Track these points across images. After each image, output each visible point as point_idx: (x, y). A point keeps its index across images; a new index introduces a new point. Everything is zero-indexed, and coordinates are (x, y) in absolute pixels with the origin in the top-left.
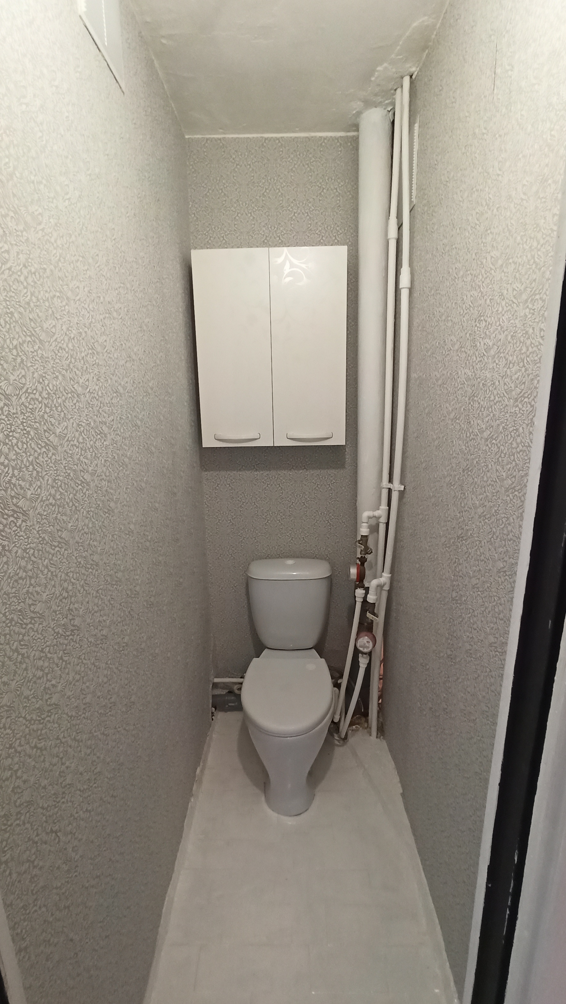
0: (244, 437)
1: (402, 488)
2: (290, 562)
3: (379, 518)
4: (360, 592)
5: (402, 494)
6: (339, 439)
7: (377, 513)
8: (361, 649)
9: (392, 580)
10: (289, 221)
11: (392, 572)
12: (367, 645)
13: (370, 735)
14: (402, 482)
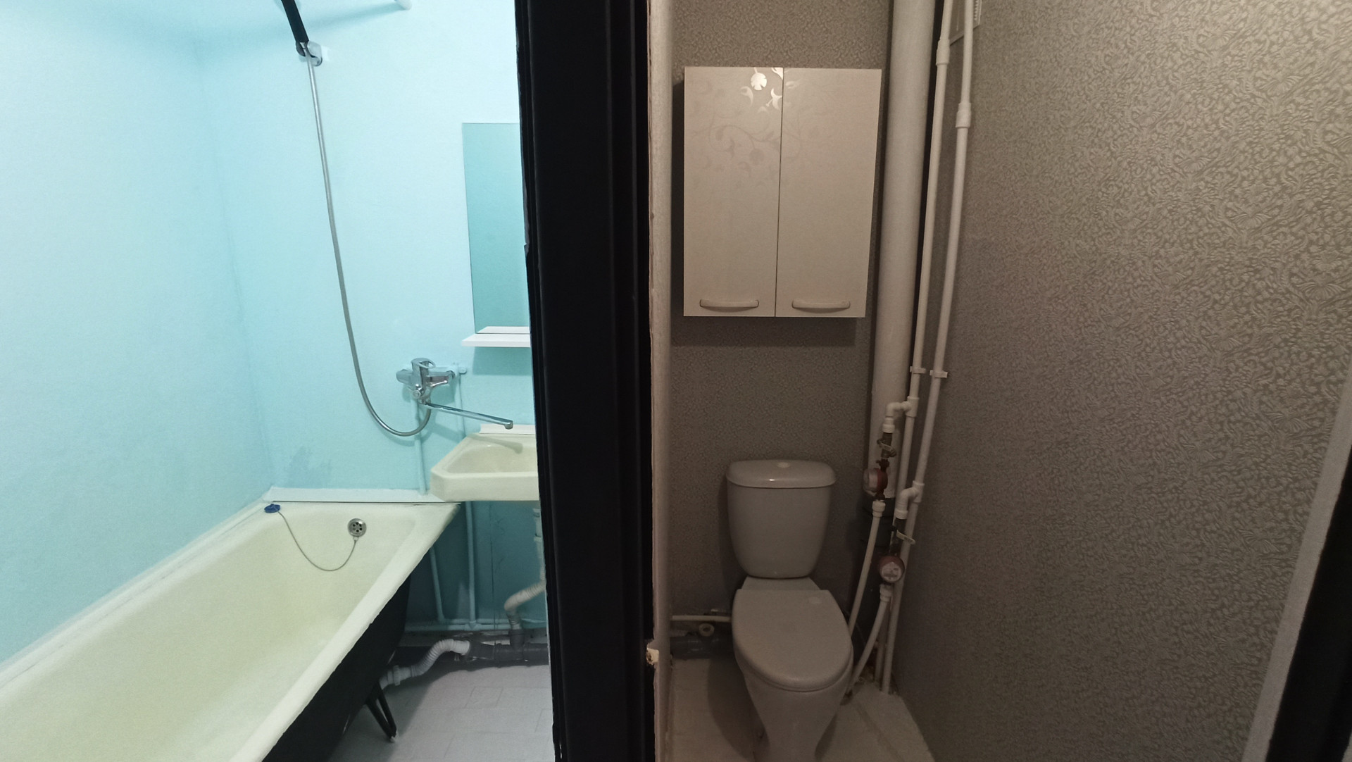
0: (735, 304)
1: (945, 375)
2: (783, 465)
3: (908, 410)
4: (878, 506)
5: (944, 382)
6: (858, 310)
7: (905, 405)
8: (887, 578)
9: (927, 490)
10: (800, 32)
11: (927, 479)
12: (895, 572)
13: (881, 690)
14: (945, 368)
